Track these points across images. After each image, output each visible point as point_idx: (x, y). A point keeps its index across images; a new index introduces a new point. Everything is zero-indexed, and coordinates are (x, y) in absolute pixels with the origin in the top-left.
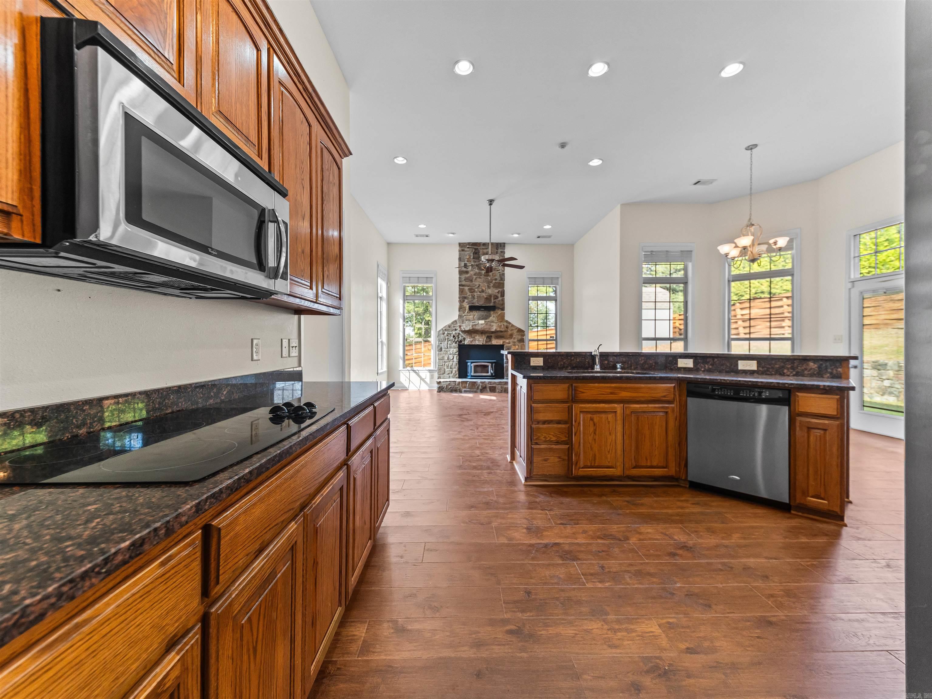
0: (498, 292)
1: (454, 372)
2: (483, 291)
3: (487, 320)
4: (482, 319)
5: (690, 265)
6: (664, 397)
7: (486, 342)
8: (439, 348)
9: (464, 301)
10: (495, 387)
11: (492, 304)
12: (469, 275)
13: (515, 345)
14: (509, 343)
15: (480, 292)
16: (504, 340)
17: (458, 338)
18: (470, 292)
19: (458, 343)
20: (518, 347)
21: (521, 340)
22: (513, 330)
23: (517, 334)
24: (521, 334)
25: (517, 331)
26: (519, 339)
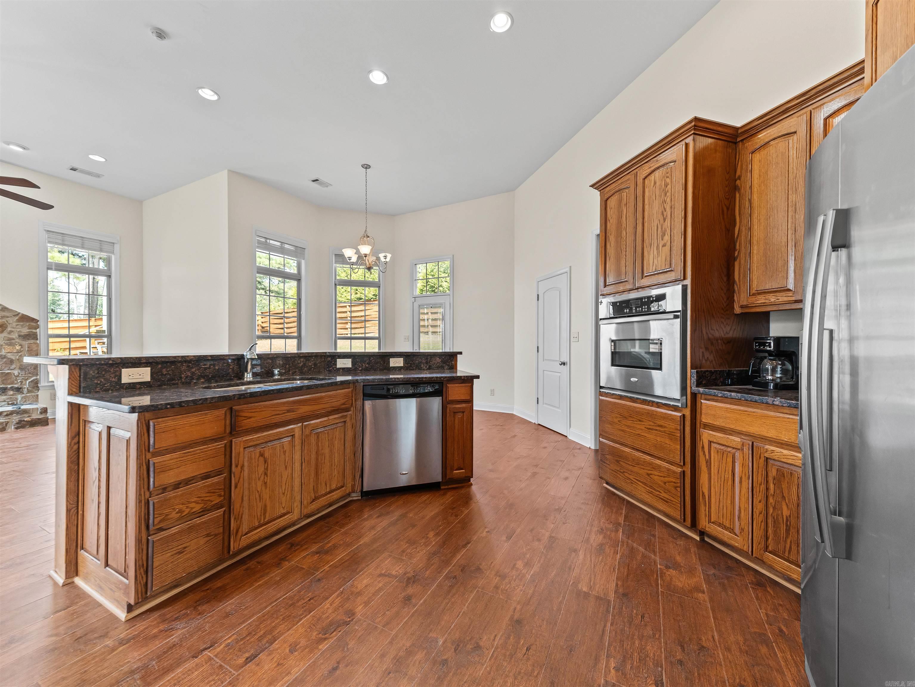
5: (303, 262)
6: (344, 404)
13: (10, 344)
20: (20, 347)
21: (27, 335)
22: (8, 317)
23: (17, 325)
24: (29, 325)
25: (17, 320)
26: (22, 334)
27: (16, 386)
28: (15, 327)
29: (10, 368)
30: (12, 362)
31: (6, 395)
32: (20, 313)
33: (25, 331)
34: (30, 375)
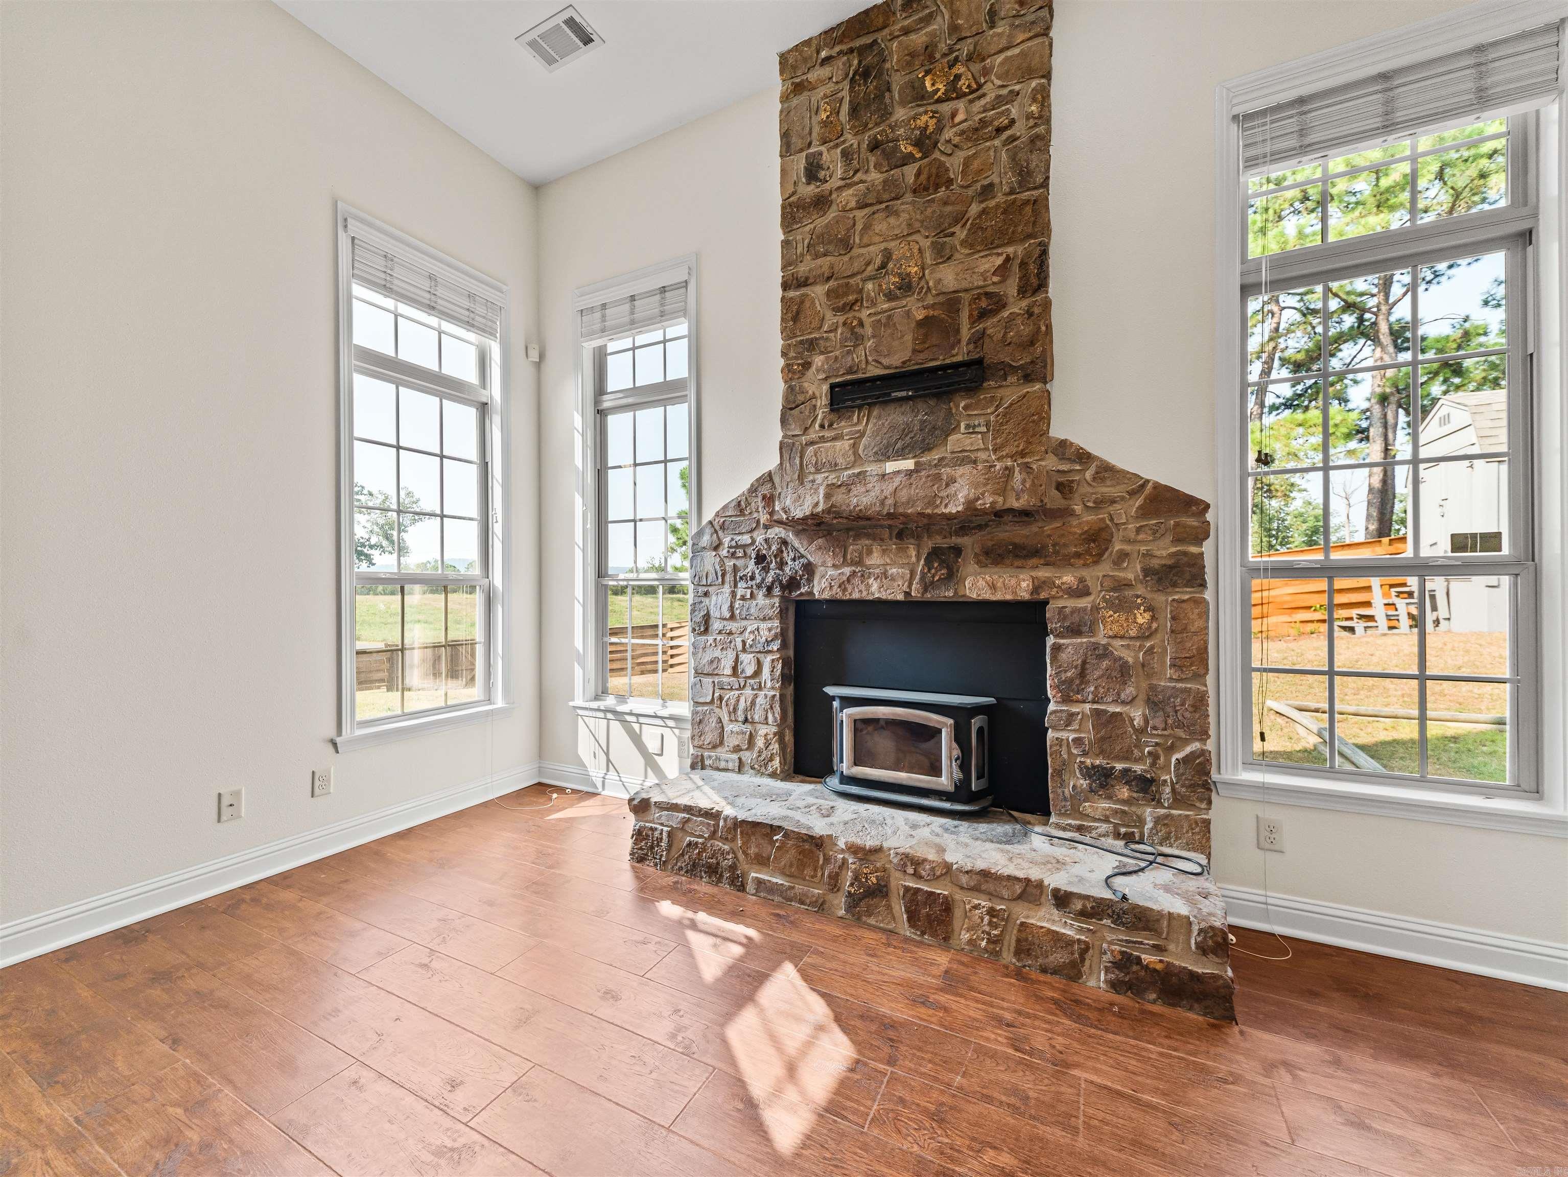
0: (1003, 270)
1: (760, 743)
2: (906, 286)
3: (935, 455)
4: (901, 454)
7: (926, 586)
8: (699, 617)
9: (807, 365)
10: (947, 906)
11: (961, 354)
12: (832, 214)
13: (1123, 605)
14: (1082, 591)
15: (890, 297)
16: (1043, 573)
17: (782, 565)
18: (837, 310)
19: (777, 591)
20: (1147, 616)
21: (1171, 567)
22: (1113, 502)
23: (1138, 530)
24: (1177, 525)
25: (1140, 508)
26: (1155, 563)
27: (1138, 768)
28: (1132, 535)
29: (1119, 694)
30: (1124, 672)
31: (1109, 797)
32: (1148, 481)
33: (1164, 553)
34: (1180, 733)
